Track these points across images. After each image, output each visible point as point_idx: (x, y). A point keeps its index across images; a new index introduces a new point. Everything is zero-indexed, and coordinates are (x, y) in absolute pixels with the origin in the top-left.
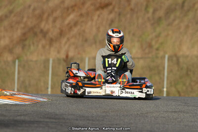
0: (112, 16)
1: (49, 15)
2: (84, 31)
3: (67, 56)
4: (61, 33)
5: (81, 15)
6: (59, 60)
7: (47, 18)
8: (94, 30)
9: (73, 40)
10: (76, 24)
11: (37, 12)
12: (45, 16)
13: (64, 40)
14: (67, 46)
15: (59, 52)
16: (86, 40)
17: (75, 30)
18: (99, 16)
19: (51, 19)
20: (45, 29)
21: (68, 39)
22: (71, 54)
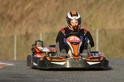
0: (57, 4)
1: (13, 5)
2: (38, 15)
3: (27, 33)
4: (22, 17)
5: (36, 4)
6: (21, 36)
7: (12, 7)
8: (45, 14)
9: (30, 21)
10: (32, 10)
11: (4, 3)
12: (10, 5)
13: (24, 22)
14: (26, 26)
15: (21, 30)
16: (40, 21)
17: (32, 15)
18: (48, 4)
19: (14, 7)
20: (11, 15)
21: (27, 21)
22: (30, 32)
